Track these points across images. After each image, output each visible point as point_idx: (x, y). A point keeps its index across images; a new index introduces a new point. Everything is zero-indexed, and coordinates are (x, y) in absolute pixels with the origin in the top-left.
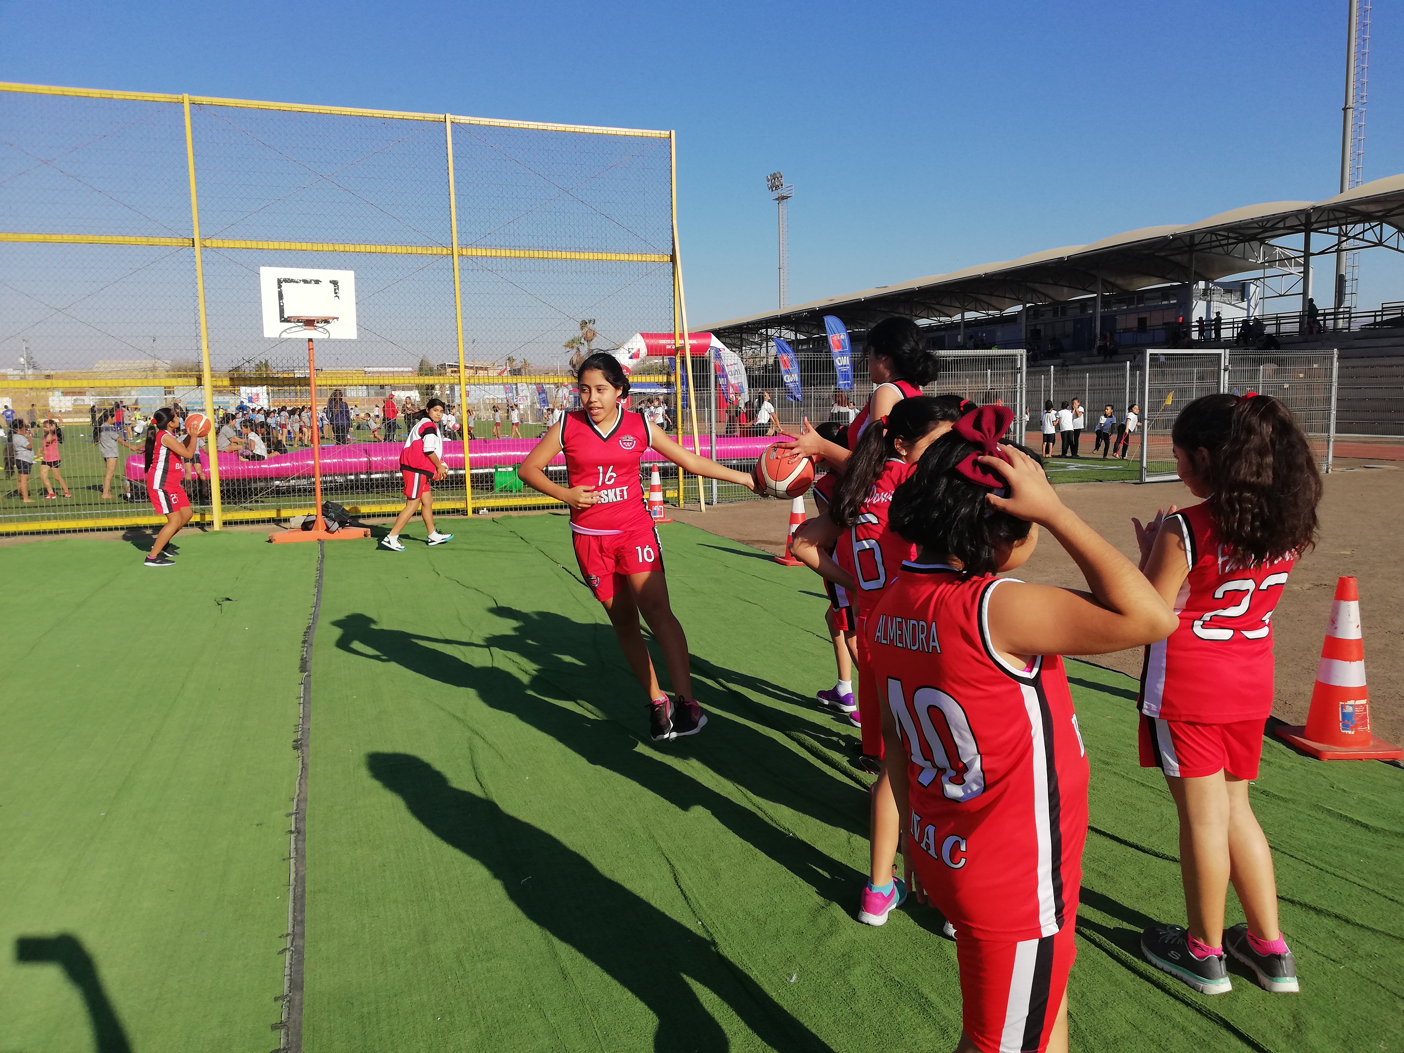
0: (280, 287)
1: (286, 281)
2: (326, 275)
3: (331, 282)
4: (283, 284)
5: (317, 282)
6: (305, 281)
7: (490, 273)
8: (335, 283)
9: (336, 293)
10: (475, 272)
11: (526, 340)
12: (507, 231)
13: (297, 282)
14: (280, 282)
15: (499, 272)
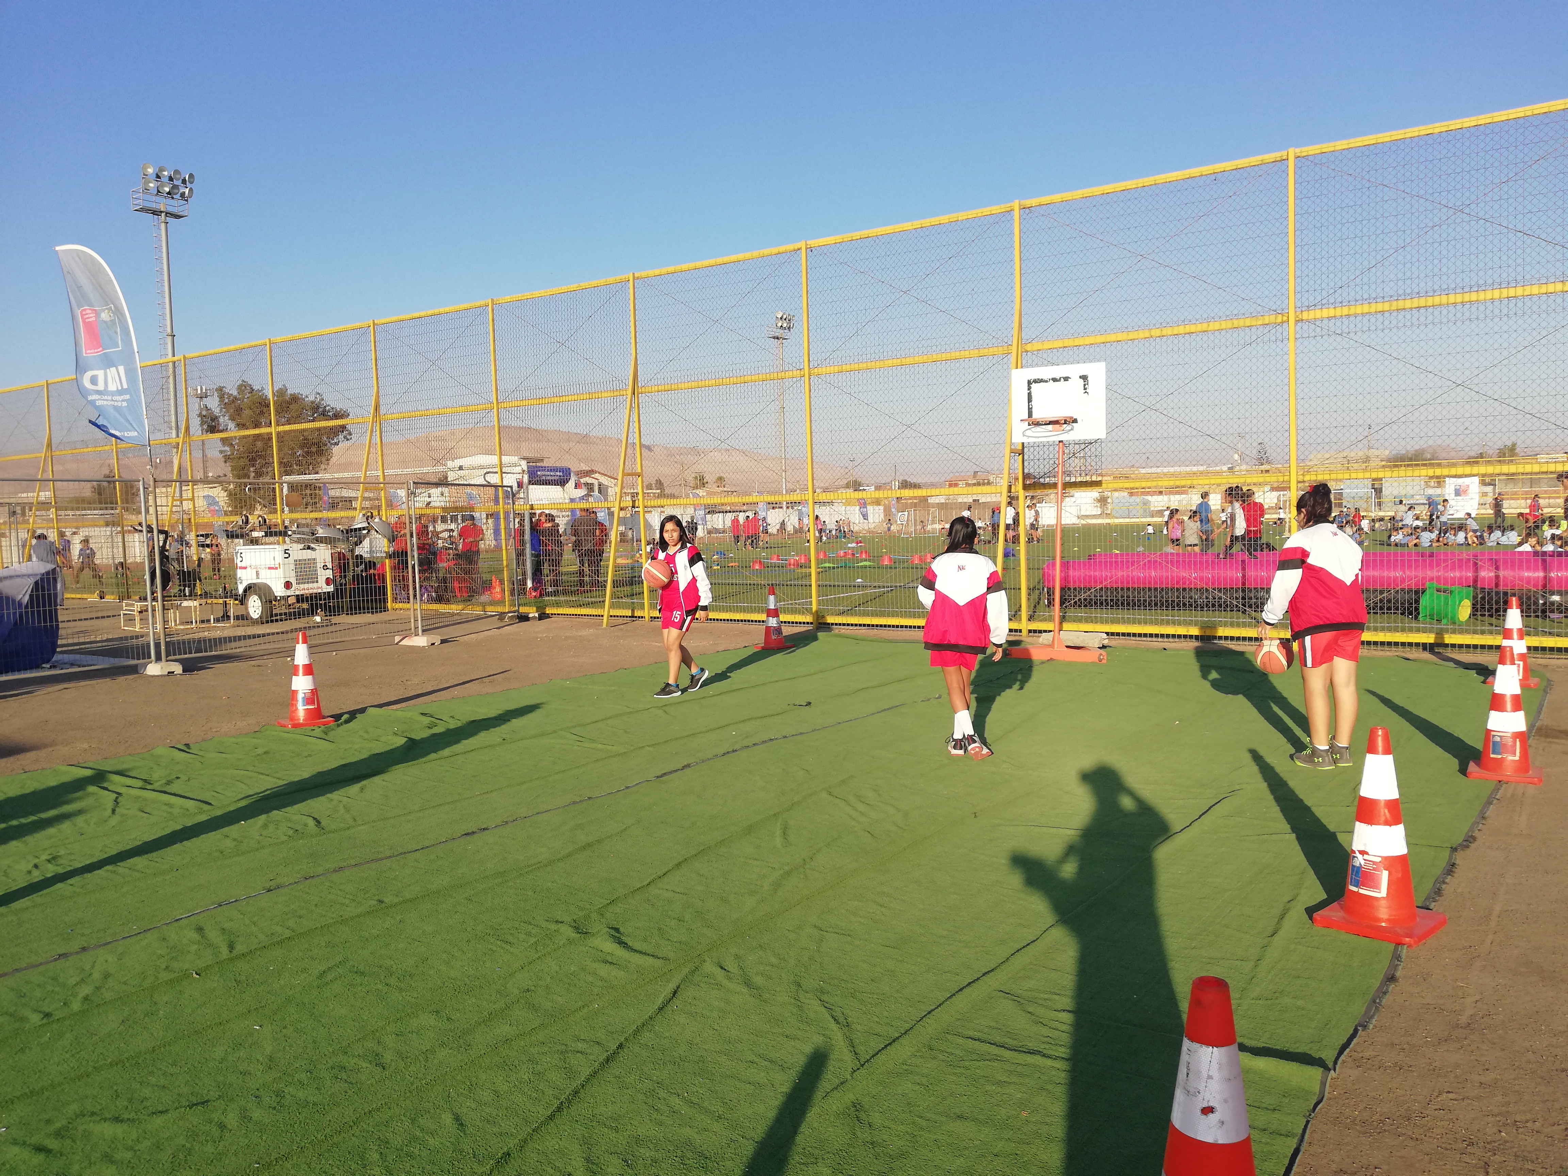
0: (1029, 388)
1: (1036, 381)
2: (1074, 370)
3: (1080, 377)
4: (1033, 386)
5: (1066, 379)
6: (1055, 380)
7: (1339, 338)
8: (1084, 378)
9: (1085, 389)
10: (1318, 338)
11: (1387, 421)
12: (1365, 280)
13: (1046, 381)
14: (1029, 383)
15: (1352, 335)
